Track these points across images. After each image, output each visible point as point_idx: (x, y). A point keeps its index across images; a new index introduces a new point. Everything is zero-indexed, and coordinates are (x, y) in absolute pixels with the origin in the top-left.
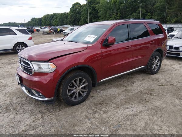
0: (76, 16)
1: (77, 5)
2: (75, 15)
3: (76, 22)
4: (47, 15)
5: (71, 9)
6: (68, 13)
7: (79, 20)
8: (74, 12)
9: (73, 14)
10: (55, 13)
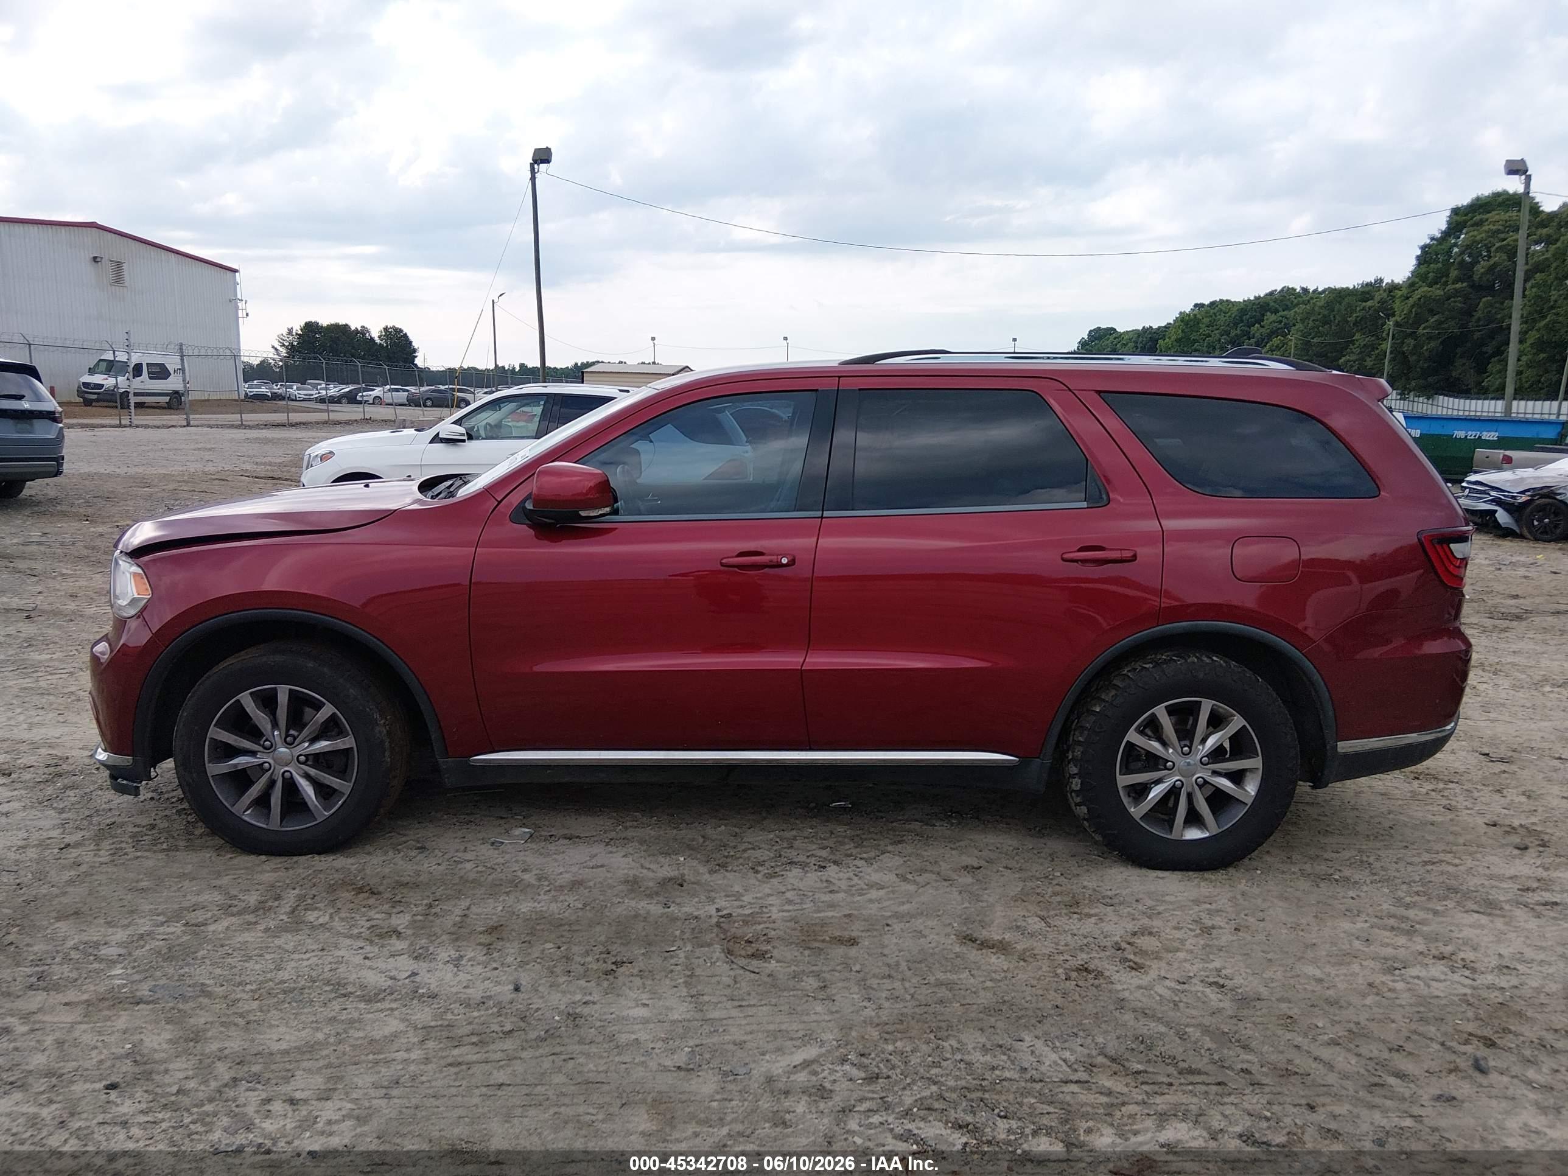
0: (1469, 313)
1: (1493, 216)
2: (1458, 304)
3: (1462, 368)
4: (1213, 304)
5: (1428, 256)
6: (1393, 287)
7: (1489, 349)
8: (1454, 273)
9: (1437, 292)
10: (1288, 292)
